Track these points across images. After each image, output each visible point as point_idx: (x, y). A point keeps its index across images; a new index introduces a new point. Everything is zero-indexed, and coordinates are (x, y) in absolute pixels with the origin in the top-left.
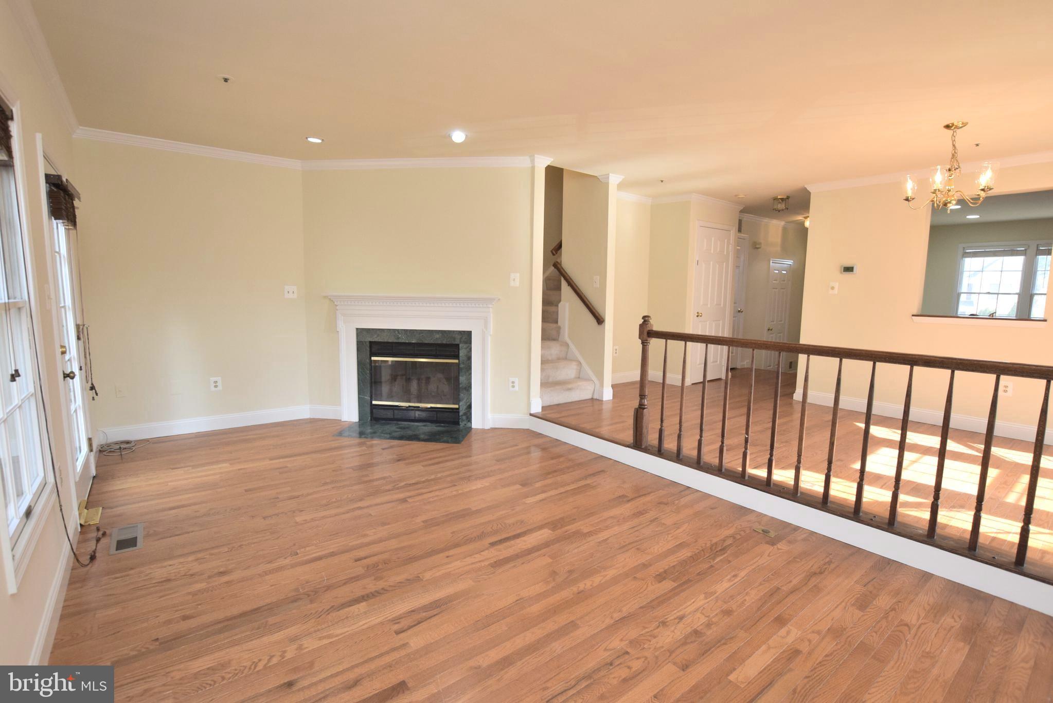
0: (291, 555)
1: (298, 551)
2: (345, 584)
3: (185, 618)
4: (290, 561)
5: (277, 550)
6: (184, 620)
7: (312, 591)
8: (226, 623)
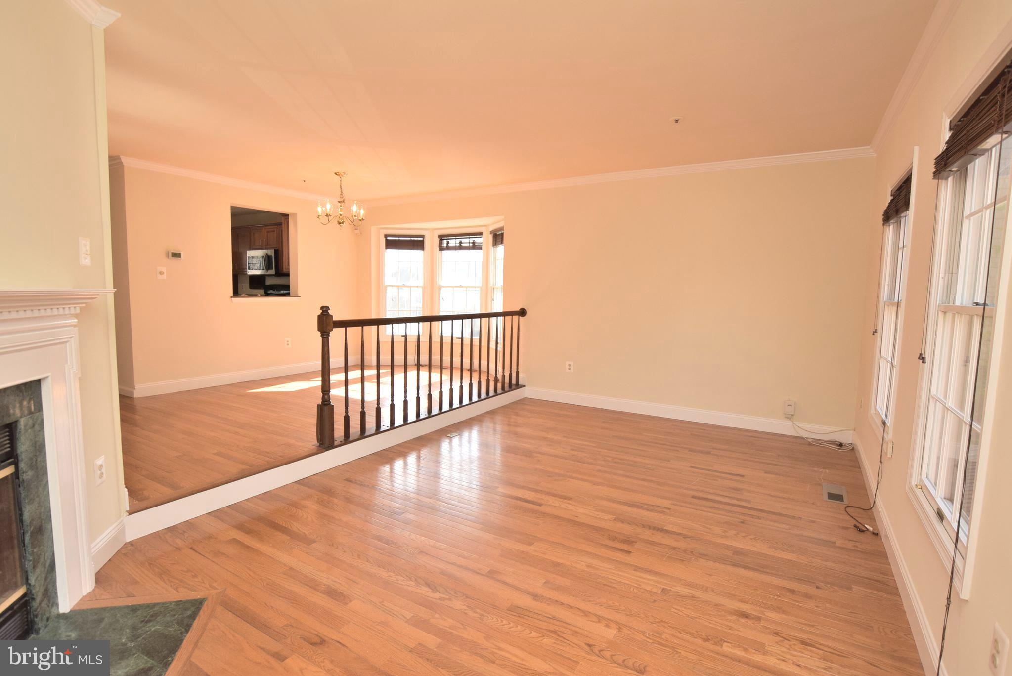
0: (669, 591)
1: (660, 592)
2: (660, 544)
3: (792, 591)
4: (676, 586)
5: (676, 607)
6: (794, 591)
7: (686, 553)
8: (762, 569)
